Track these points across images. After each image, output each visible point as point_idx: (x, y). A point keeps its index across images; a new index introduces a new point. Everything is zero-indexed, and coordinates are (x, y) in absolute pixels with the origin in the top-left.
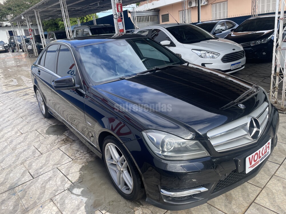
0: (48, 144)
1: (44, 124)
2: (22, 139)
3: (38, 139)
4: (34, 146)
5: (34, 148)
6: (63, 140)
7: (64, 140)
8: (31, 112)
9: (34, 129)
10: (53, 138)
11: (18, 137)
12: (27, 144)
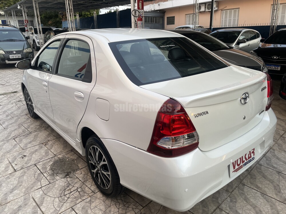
0: (55, 196)
1: (46, 153)
2: (16, 182)
3: (39, 184)
4: (34, 199)
5: (34, 204)
6: (77, 189)
7: (79, 190)
8: (27, 130)
9: (32, 162)
10: (61, 184)
11: (8, 178)
12: (22, 194)
